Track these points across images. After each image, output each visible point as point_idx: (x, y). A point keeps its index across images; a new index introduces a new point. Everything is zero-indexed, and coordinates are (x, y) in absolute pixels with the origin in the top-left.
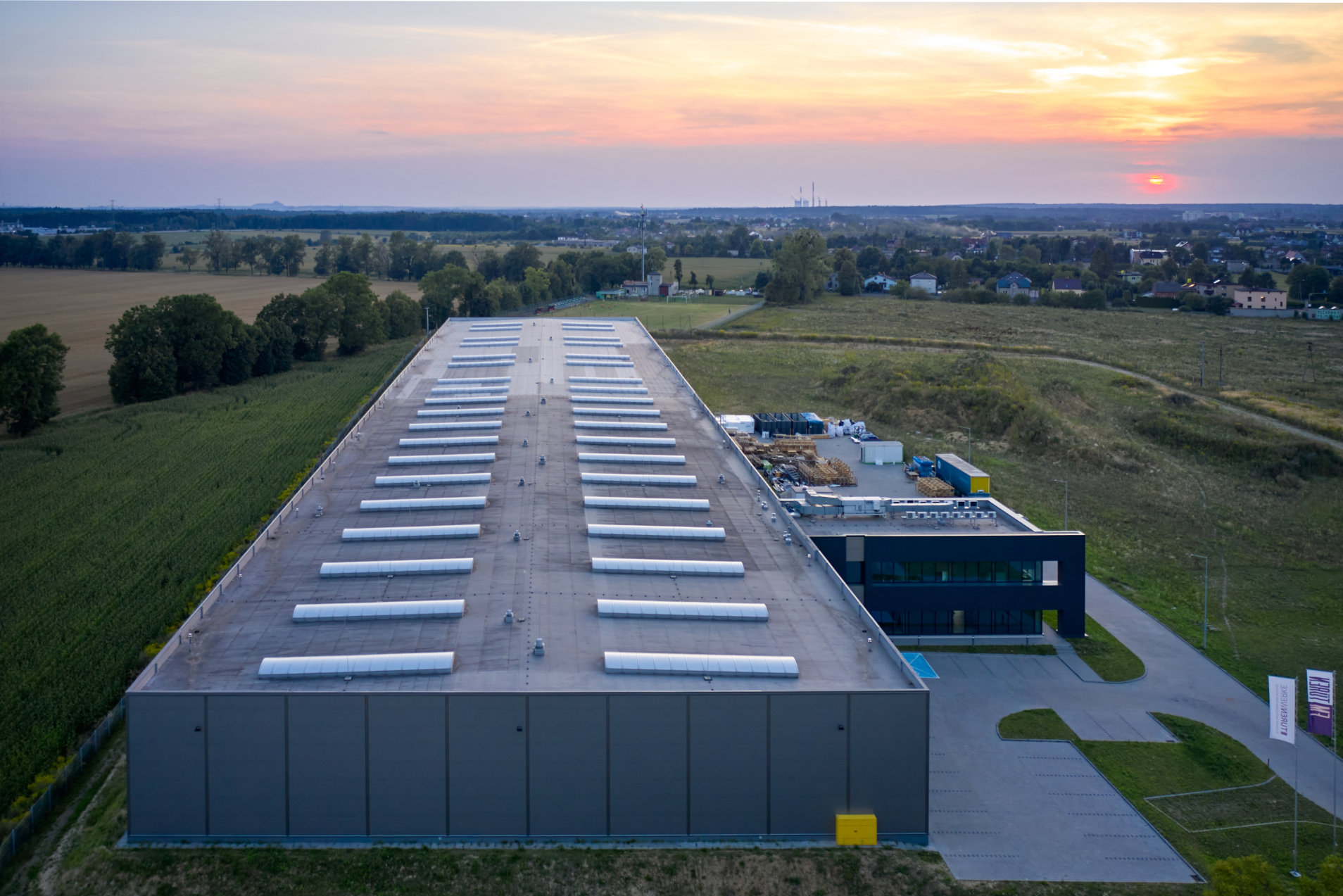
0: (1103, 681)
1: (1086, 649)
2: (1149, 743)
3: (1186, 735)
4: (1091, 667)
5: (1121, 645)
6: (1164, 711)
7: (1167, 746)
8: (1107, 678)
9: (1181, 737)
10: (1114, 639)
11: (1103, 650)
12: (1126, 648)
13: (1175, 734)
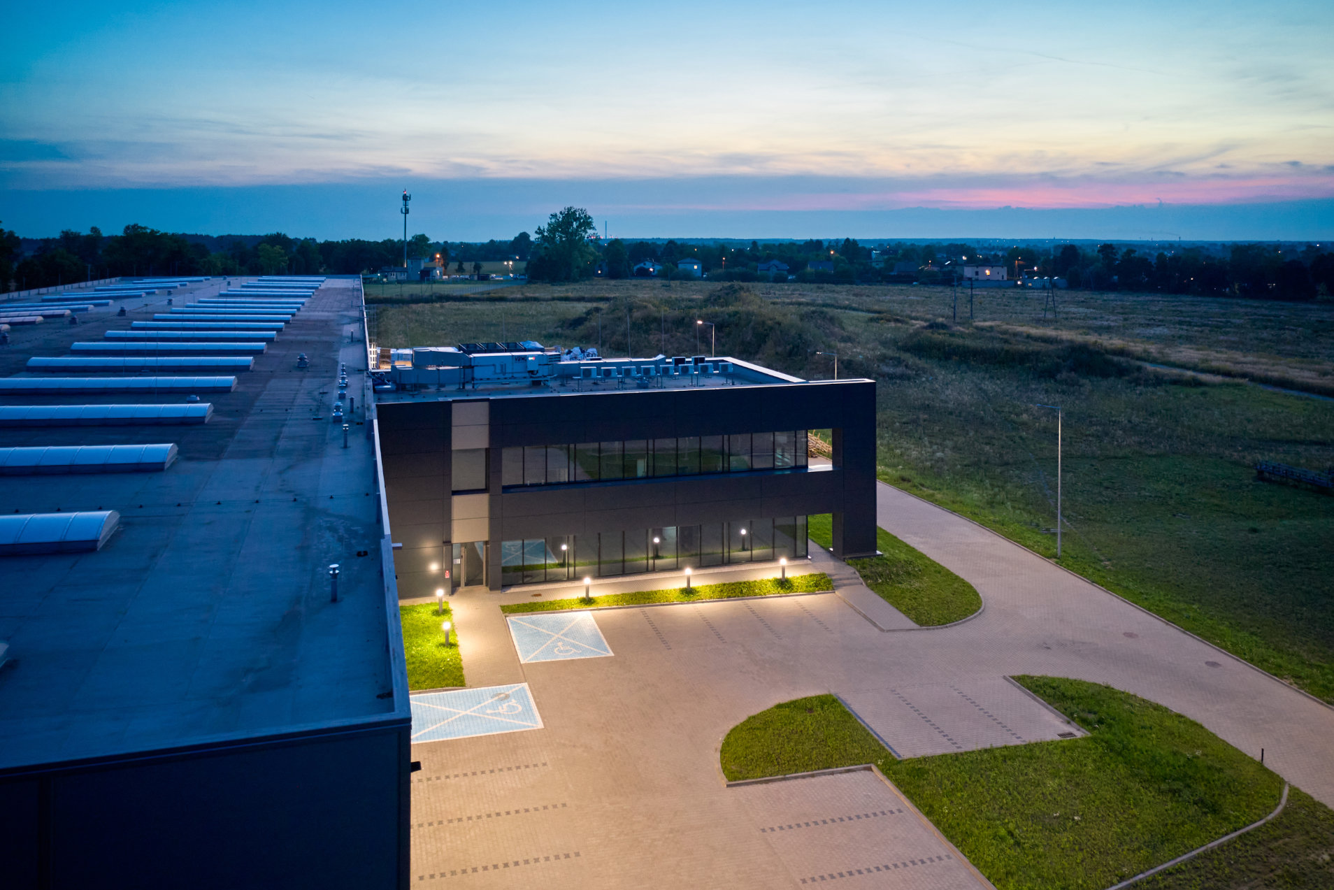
0: (916, 626)
1: (881, 575)
2: (1030, 747)
3: (1091, 717)
4: (892, 604)
5: (933, 563)
6: (1037, 673)
7: (1066, 747)
8: (924, 621)
9: (1084, 722)
10: (922, 556)
11: (909, 574)
12: (943, 568)
13: (1070, 717)
